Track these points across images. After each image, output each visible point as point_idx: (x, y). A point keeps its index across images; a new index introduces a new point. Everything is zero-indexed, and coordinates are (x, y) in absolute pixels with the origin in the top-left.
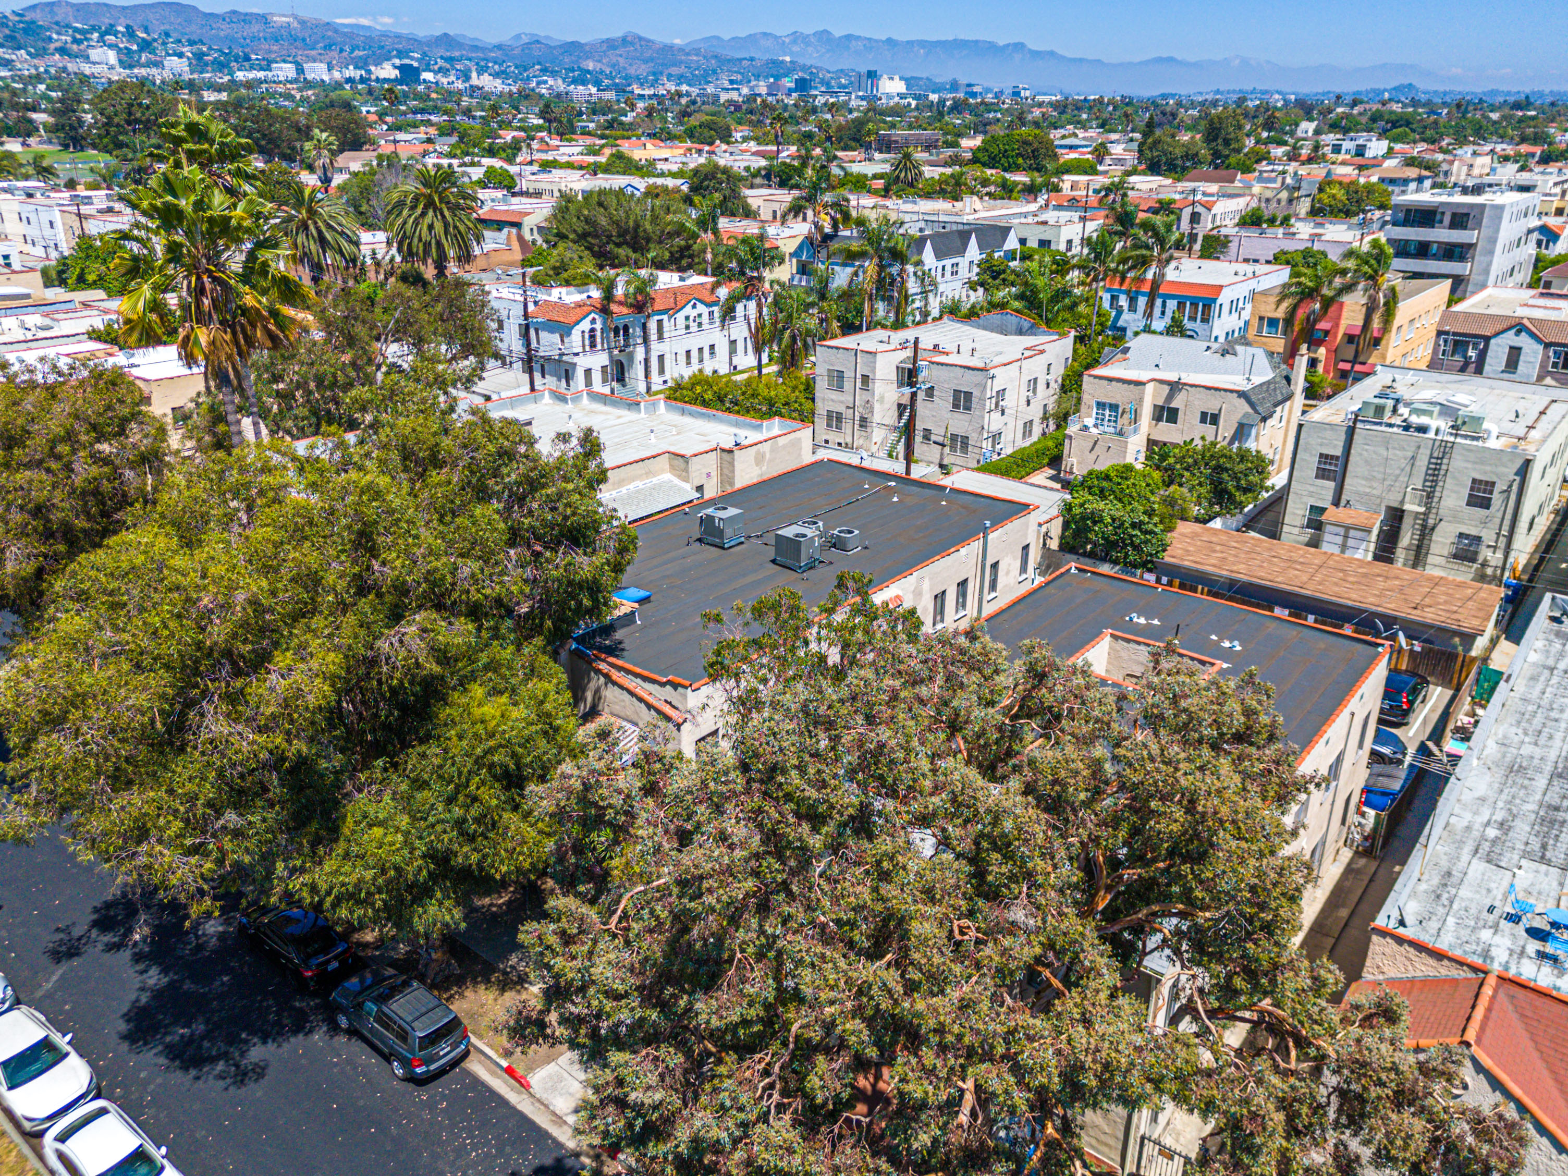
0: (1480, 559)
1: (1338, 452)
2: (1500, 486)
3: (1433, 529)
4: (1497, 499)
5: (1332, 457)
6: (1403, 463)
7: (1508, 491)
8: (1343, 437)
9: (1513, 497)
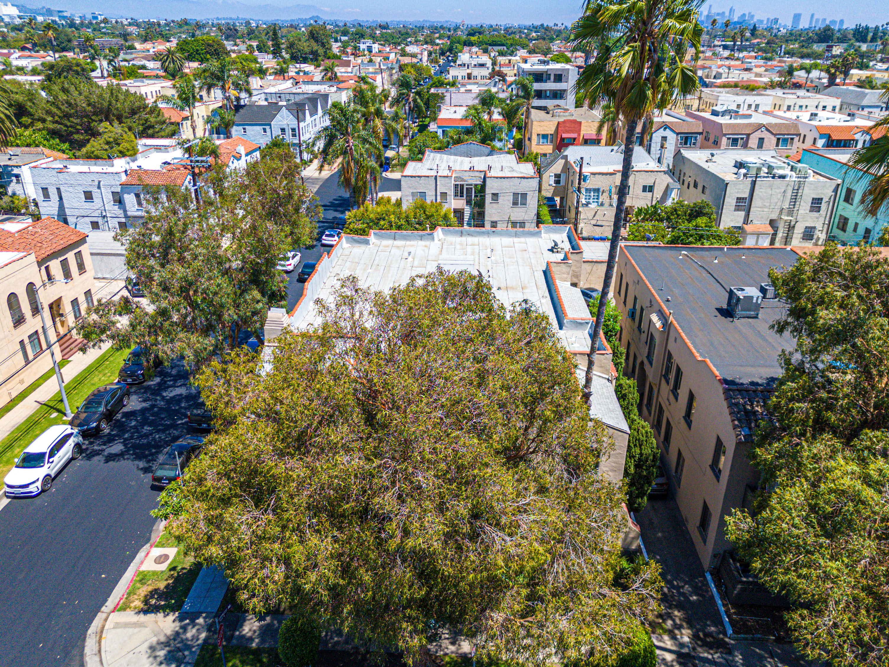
0: (815, 237)
1: (746, 195)
2: (825, 199)
3: (794, 227)
4: (824, 206)
5: (743, 198)
6: (779, 196)
7: (829, 202)
8: (750, 186)
9: (831, 204)
